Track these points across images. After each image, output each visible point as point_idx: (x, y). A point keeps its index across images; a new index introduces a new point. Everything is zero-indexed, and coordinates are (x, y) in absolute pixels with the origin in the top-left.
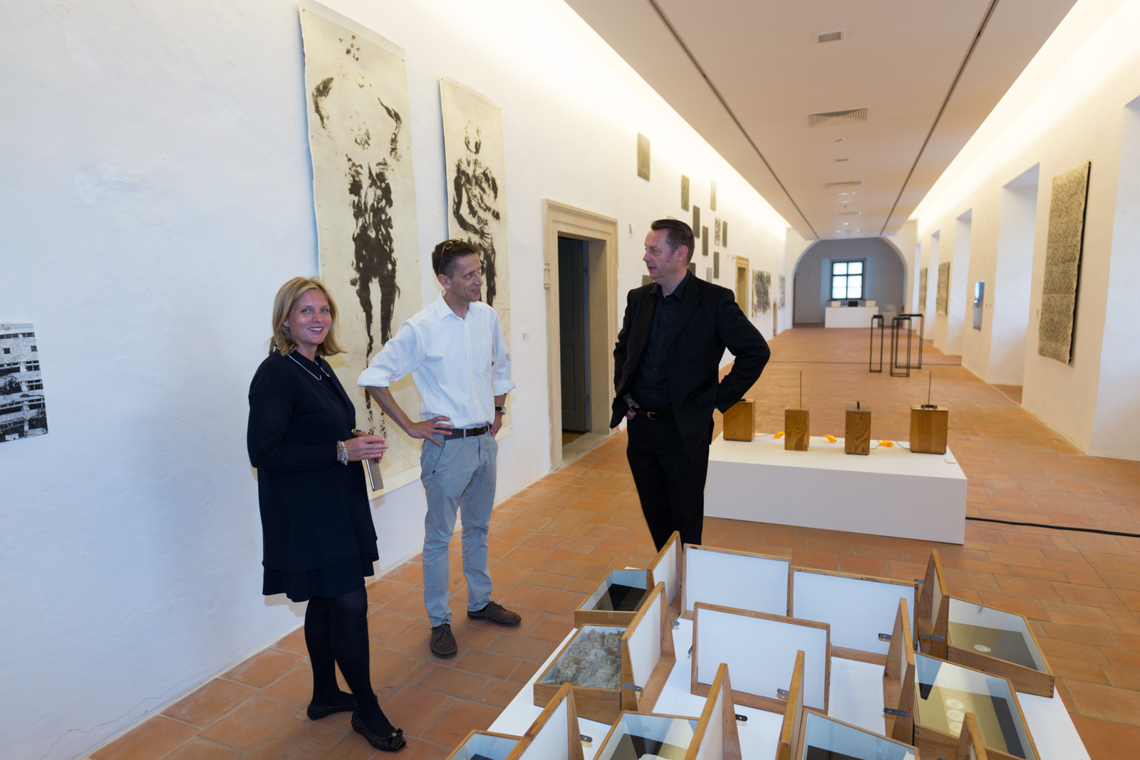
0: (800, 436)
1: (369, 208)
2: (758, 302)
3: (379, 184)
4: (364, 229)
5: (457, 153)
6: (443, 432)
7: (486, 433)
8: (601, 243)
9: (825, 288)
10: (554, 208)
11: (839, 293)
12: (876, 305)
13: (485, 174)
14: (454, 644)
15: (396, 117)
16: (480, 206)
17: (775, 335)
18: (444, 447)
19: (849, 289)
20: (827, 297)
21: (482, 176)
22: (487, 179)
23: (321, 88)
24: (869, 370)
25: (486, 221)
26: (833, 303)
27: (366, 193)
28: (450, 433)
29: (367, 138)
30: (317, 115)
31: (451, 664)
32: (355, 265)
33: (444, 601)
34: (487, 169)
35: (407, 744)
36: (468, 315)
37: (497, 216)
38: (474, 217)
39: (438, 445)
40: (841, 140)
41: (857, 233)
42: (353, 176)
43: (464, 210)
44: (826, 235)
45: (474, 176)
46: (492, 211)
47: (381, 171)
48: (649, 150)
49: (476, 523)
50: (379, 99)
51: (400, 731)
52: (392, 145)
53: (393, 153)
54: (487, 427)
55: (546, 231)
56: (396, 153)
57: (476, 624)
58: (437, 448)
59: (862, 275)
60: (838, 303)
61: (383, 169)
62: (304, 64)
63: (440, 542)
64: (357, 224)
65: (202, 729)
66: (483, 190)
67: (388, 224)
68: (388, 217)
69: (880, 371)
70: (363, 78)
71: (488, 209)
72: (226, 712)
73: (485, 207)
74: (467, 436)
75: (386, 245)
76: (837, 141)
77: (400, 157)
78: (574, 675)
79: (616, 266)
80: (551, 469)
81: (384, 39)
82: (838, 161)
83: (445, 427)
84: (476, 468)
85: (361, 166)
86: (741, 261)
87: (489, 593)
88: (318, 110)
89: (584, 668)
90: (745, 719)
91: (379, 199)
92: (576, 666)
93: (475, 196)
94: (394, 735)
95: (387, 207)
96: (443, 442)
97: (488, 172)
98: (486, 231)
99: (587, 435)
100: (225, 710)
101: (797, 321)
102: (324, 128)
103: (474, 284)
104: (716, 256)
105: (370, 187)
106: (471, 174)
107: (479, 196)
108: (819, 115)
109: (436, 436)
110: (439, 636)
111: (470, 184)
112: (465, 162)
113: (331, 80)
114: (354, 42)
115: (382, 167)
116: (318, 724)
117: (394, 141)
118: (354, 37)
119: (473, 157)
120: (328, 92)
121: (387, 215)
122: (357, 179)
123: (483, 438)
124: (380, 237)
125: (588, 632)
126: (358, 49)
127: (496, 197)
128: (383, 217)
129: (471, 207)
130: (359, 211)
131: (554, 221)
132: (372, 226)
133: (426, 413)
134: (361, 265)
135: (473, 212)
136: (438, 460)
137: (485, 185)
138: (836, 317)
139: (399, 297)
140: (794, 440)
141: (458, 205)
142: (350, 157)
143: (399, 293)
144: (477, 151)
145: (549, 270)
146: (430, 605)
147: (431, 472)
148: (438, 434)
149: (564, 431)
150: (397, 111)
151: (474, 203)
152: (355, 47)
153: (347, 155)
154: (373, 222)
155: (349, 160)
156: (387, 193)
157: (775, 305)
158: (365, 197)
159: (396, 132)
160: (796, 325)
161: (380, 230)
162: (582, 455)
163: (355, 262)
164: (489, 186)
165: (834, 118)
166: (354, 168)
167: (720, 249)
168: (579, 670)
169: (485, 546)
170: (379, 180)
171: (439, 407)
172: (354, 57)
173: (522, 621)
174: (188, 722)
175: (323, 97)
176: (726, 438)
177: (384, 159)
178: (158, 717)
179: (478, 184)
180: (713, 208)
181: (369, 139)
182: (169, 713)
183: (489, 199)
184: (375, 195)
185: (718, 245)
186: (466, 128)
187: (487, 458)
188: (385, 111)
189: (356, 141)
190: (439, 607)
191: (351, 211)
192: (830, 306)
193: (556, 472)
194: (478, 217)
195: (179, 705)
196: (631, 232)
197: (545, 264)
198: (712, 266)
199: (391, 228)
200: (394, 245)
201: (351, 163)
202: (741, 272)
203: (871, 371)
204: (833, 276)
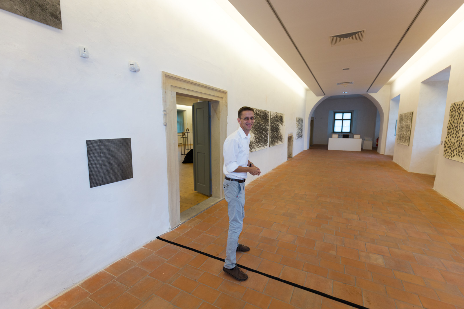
9: (331, 126)
11: (337, 129)
12: (360, 138)
17: (290, 156)
19: (343, 127)
20: (331, 131)
26: (334, 135)
59: (351, 120)
60: (337, 135)
138: (334, 144)
157: (290, 138)
160: (311, 147)
192: (331, 137)
204: (335, 120)
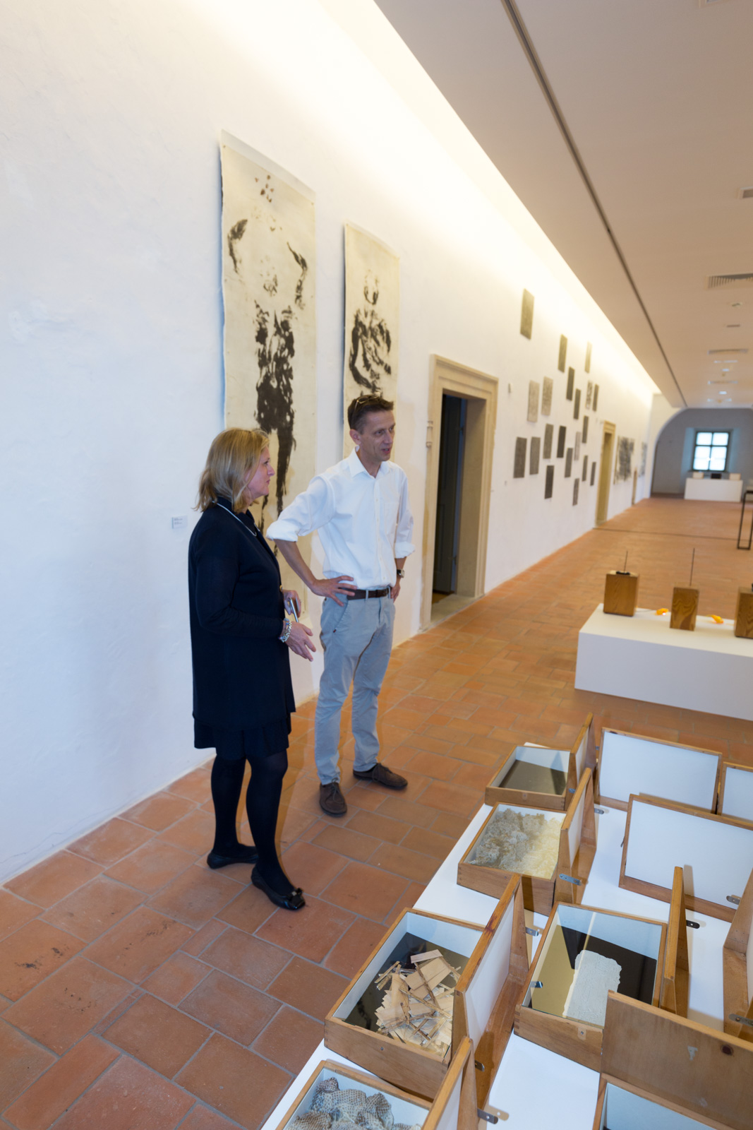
0: (687, 614)
1: (272, 357)
2: (621, 469)
3: (283, 332)
4: (267, 378)
5: (356, 303)
6: (347, 592)
7: (387, 596)
8: (480, 403)
9: (687, 458)
10: (442, 363)
11: (701, 463)
12: (741, 479)
13: (380, 326)
14: (344, 804)
15: (303, 263)
16: (374, 360)
17: (633, 503)
18: (346, 606)
19: (711, 460)
20: (688, 468)
21: (377, 328)
22: (382, 332)
23: (236, 230)
24: (736, 546)
25: (379, 375)
26: (695, 474)
27: (271, 342)
28: (353, 594)
29: (274, 284)
30: (230, 258)
31: (342, 823)
32: (257, 416)
33: (334, 760)
34: (383, 320)
35: (307, 903)
36: (380, 474)
37: (388, 370)
38: (368, 370)
39: (340, 605)
40: (738, 304)
41: (728, 404)
42: (260, 324)
43: (359, 364)
44: (693, 404)
45: (370, 328)
46: (384, 365)
47: (286, 319)
48: (532, 306)
49: (369, 685)
50: (288, 244)
51: (299, 891)
52: (297, 292)
53: (298, 301)
54: (388, 589)
55: (432, 388)
56: (301, 301)
57: (362, 785)
58: (338, 607)
59: (728, 447)
60: (700, 475)
61: (288, 317)
62: (222, 204)
63: (335, 701)
64: (261, 373)
65: (106, 868)
66: (377, 342)
67: (289, 374)
68: (289, 367)
69: (749, 549)
70: (274, 221)
71: (380, 362)
72: (128, 853)
73: (378, 361)
74: (369, 597)
75: (286, 396)
76: (734, 305)
77: (304, 305)
78: (498, 858)
79: (494, 427)
80: (420, 629)
81: (297, 180)
82: (729, 326)
83: (348, 587)
84: (375, 630)
85: (267, 313)
86: (608, 427)
87: (376, 754)
88: (232, 253)
89: (508, 851)
90: (696, 926)
91: (282, 348)
92: (498, 847)
93: (370, 349)
94: (294, 894)
95: (289, 357)
96: (345, 601)
97: (383, 324)
98: (377, 386)
99: (452, 596)
100: (127, 850)
101: (655, 491)
102: (236, 272)
103: (383, 442)
104: (586, 419)
105: (275, 335)
106: (367, 325)
107: (373, 349)
108: (721, 277)
109: (338, 596)
110: (329, 794)
111: (366, 335)
112: (362, 312)
113: (244, 222)
114: (269, 182)
115: (287, 315)
116: (217, 873)
117: (299, 288)
118: (269, 177)
119: (370, 307)
120: (242, 235)
121: (288, 365)
122: (263, 326)
123: (384, 600)
124: (281, 387)
125: (504, 811)
126: (272, 190)
127: (389, 350)
128: (285, 367)
129: (365, 360)
130: (263, 360)
131: (441, 378)
132: (274, 376)
133: (330, 571)
134: (262, 415)
135: (367, 365)
136: (340, 620)
137: (379, 338)
138: (696, 489)
139: (295, 449)
140: (681, 619)
141: (354, 357)
142: (258, 303)
143: (295, 446)
144: (375, 302)
145: (432, 428)
146: (321, 763)
147: (332, 631)
148: (342, 593)
149: (435, 591)
150: (304, 257)
151: (369, 356)
152: (270, 188)
153: (255, 302)
154: (276, 371)
155: (258, 306)
156: (290, 341)
157: (635, 473)
158: (270, 346)
159: (302, 279)
160: (654, 494)
161: (282, 380)
162: (449, 617)
163: (257, 412)
164: (383, 338)
165: (737, 281)
166: (261, 316)
167: (590, 413)
168: (502, 853)
169: (375, 708)
170: (283, 328)
171: (343, 567)
172: (267, 198)
173: (409, 786)
174: (92, 859)
175: (237, 240)
176: (606, 611)
177: (289, 307)
178: (64, 852)
179: (374, 337)
180: (587, 370)
181: (276, 285)
182: (74, 848)
183: (382, 353)
184: (279, 343)
185: (588, 409)
186: (366, 277)
187: (386, 621)
188: (293, 256)
189: (265, 287)
190: (329, 765)
191: (256, 360)
192: (691, 476)
193: (424, 633)
194: (372, 371)
195: (83, 841)
196: (510, 391)
197: (429, 422)
198: (581, 430)
199: (292, 378)
200: (294, 397)
201: (258, 310)
202: (608, 437)
203: (739, 548)
204: (695, 445)
